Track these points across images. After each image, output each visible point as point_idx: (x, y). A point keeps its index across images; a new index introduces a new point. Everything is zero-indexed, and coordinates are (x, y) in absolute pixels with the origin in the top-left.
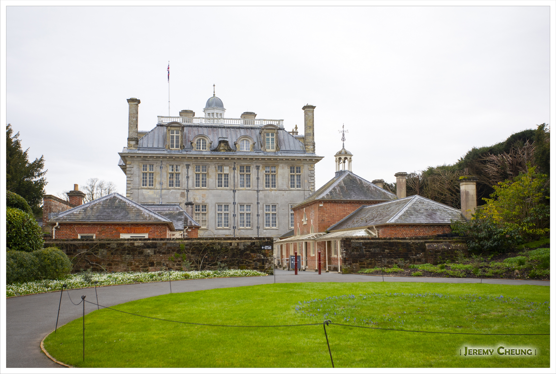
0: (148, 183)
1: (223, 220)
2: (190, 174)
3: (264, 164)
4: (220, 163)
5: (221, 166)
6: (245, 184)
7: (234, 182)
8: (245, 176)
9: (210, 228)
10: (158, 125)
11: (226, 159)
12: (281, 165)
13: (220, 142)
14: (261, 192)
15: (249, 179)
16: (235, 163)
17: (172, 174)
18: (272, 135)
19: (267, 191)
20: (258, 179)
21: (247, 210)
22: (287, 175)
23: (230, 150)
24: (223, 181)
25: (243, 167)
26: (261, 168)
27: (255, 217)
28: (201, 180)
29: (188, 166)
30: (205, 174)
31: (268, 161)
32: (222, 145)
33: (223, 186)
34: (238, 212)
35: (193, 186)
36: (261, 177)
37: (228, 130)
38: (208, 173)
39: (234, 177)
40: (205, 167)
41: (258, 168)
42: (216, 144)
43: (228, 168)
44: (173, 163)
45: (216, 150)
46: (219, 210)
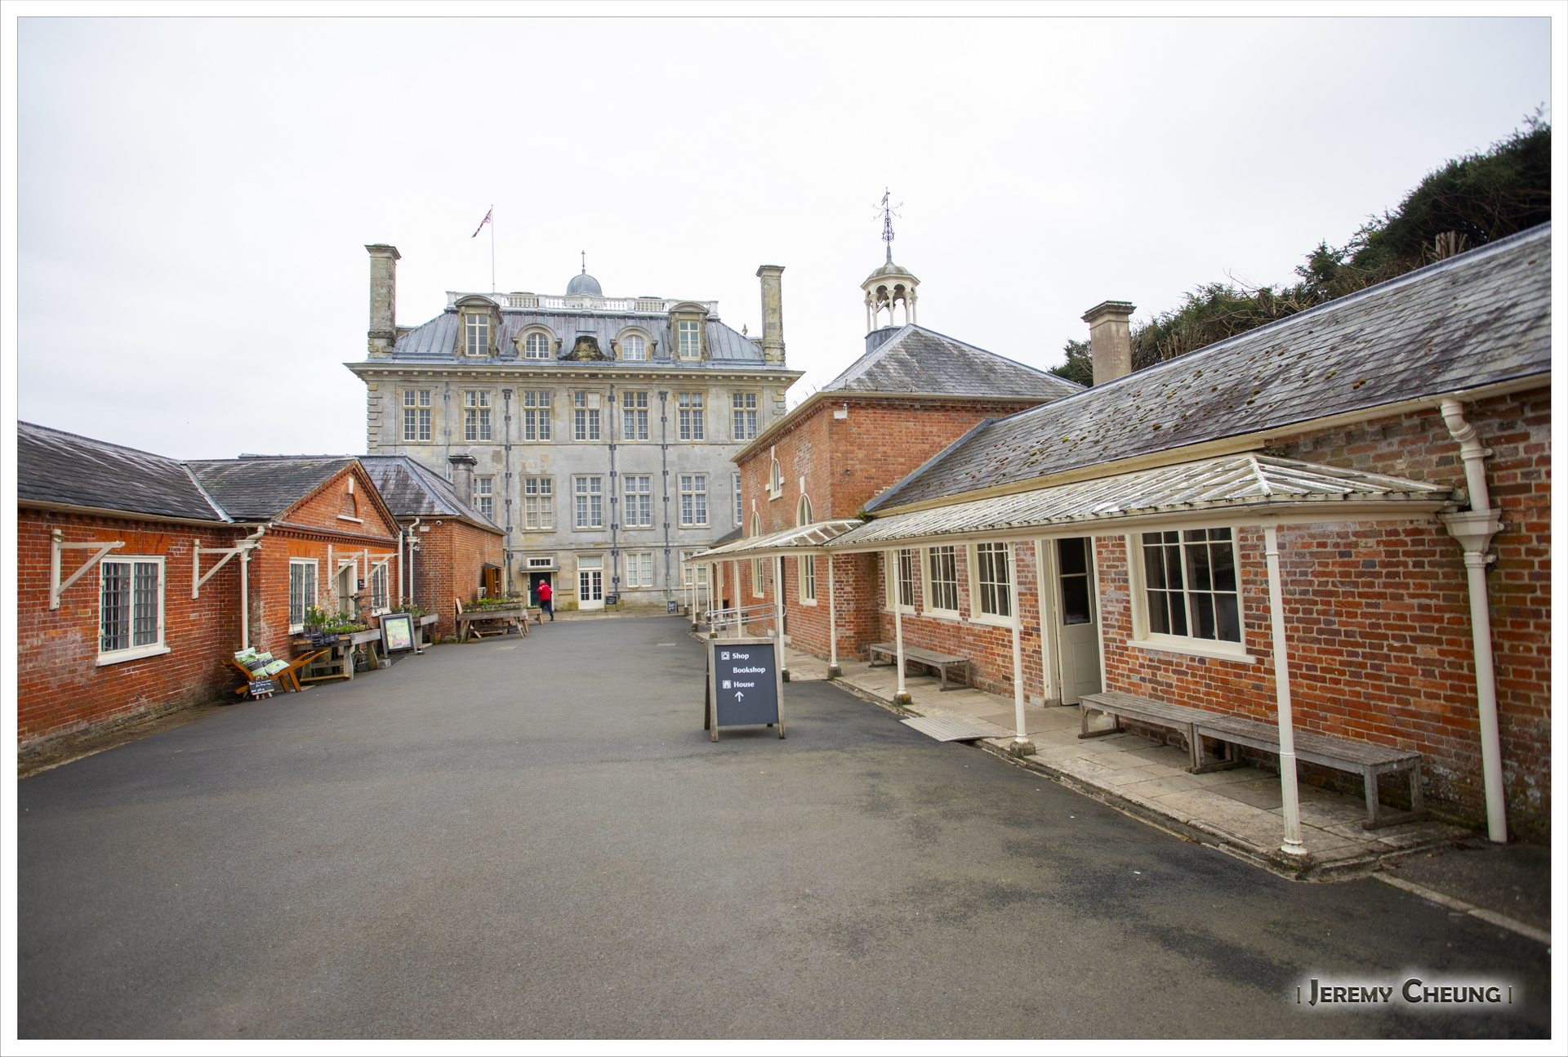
0: (418, 432)
1: (589, 511)
2: (512, 411)
3: (677, 387)
4: (582, 385)
5: (583, 393)
6: (637, 432)
7: (612, 427)
8: (636, 414)
9: (560, 529)
10: (447, 311)
11: (593, 376)
12: (713, 390)
13: (579, 341)
14: (670, 449)
15: (644, 422)
16: (612, 386)
17: (473, 412)
18: (694, 327)
19: (685, 447)
20: (664, 419)
21: (641, 488)
22: (726, 412)
23: (600, 357)
24: (587, 425)
25: (632, 394)
26: (669, 397)
27: (660, 503)
28: (537, 424)
29: (507, 393)
30: (548, 411)
31: (685, 382)
32: (584, 346)
33: (588, 436)
34: (622, 492)
35: (520, 438)
36: (669, 416)
37: (601, 321)
38: (553, 409)
39: (611, 416)
40: (546, 396)
41: (663, 396)
42: (569, 345)
43: (597, 397)
44: (472, 387)
45: (568, 358)
46: (579, 489)
